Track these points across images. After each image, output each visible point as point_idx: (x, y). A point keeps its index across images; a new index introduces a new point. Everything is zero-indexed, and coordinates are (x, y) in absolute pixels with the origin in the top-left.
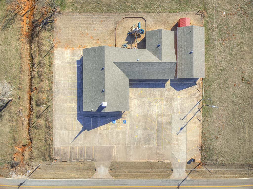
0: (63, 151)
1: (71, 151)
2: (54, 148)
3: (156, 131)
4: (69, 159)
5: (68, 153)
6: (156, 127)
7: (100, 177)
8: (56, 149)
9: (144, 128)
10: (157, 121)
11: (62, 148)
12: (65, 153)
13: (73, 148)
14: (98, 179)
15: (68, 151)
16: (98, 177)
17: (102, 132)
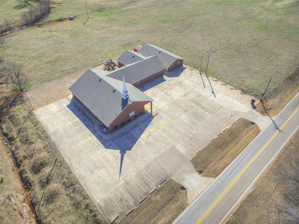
0: (115, 198)
1: (127, 190)
2: (99, 205)
3: (197, 107)
4: (134, 202)
5: (126, 195)
6: (193, 104)
7: (199, 192)
8: (102, 204)
9: (184, 111)
10: (188, 101)
11: (111, 196)
12: (121, 199)
13: (127, 183)
14: (198, 196)
15: (124, 193)
16: (196, 194)
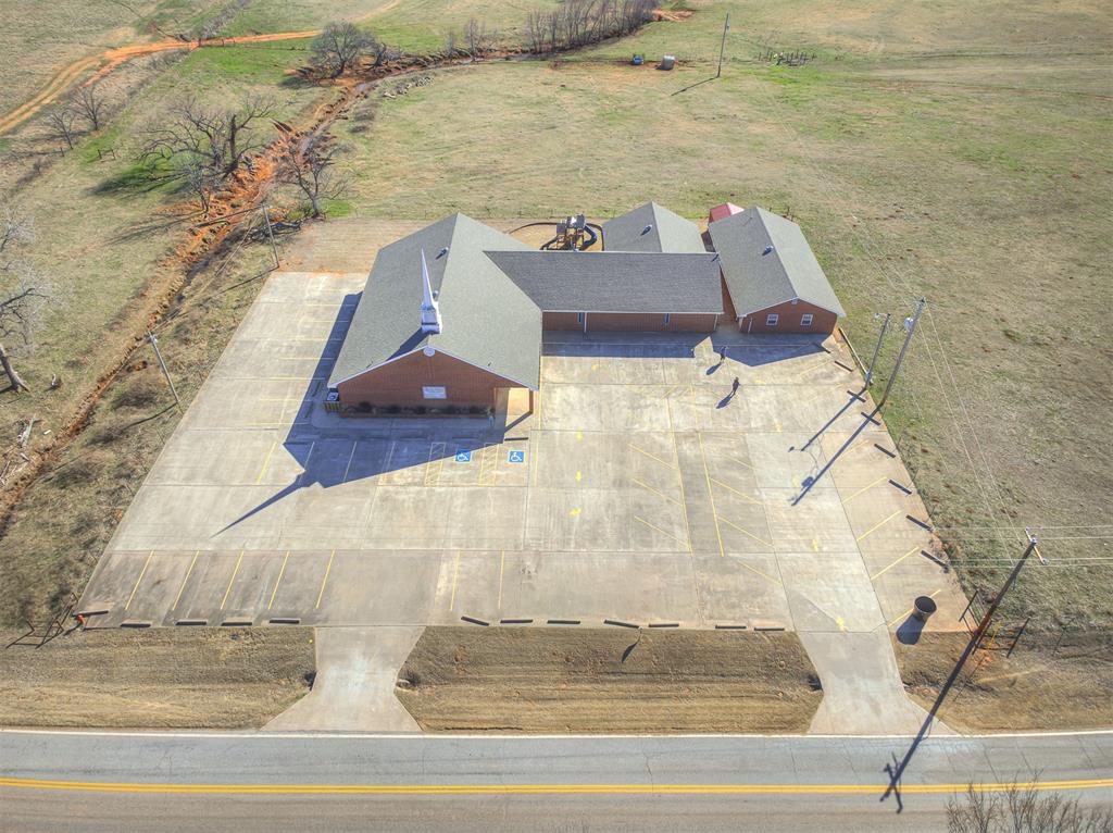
0: (151, 569)
1: (194, 573)
2: (110, 556)
3: (679, 494)
4: (169, 611)
5: (178, 582)
6: (679, 477)
7: (330, 724)
8: (116, 561)
9: (614, 482)
10: (676, 457)
11: (153, 559)
12: (159, 582)
13: (215, 557)
14: (312, 732)
15: (182, 573)
16: (314, 723)
17: (397, 493)
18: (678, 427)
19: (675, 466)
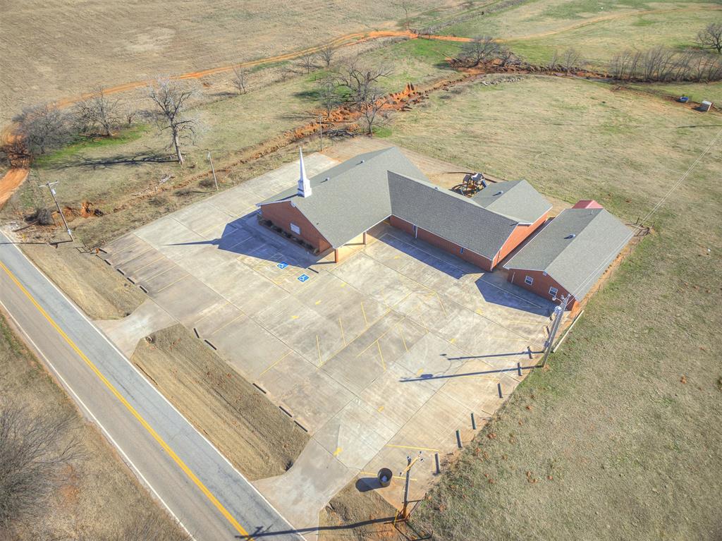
0: (134, 246)
1: (143, 255)
2: (129, 235)
3: (352, 338)
4: (121, 264)
5: (135, 255)
6: (363, 331)
7: (110, 334)
9: (330, 315)
10: (375, 322)
11: (139, 243)
12: (130, 252)
13: (155, 253)
14: (103, 333)
15: (140, 253)
16: (107, 331)
17: (239, 266)
18: (398, 308)
19: (369, 325)
